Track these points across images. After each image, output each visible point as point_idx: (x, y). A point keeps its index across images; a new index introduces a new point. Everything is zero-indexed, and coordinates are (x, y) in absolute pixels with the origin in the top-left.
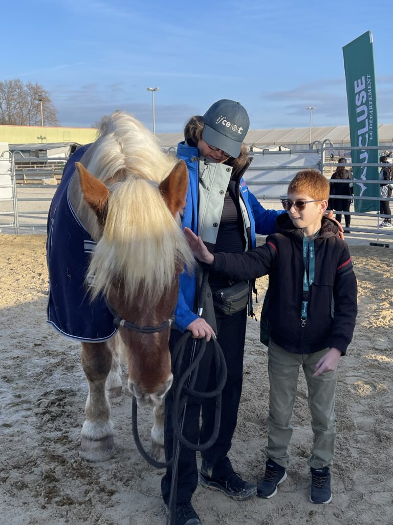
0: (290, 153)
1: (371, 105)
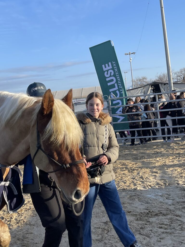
1: (118, 76)
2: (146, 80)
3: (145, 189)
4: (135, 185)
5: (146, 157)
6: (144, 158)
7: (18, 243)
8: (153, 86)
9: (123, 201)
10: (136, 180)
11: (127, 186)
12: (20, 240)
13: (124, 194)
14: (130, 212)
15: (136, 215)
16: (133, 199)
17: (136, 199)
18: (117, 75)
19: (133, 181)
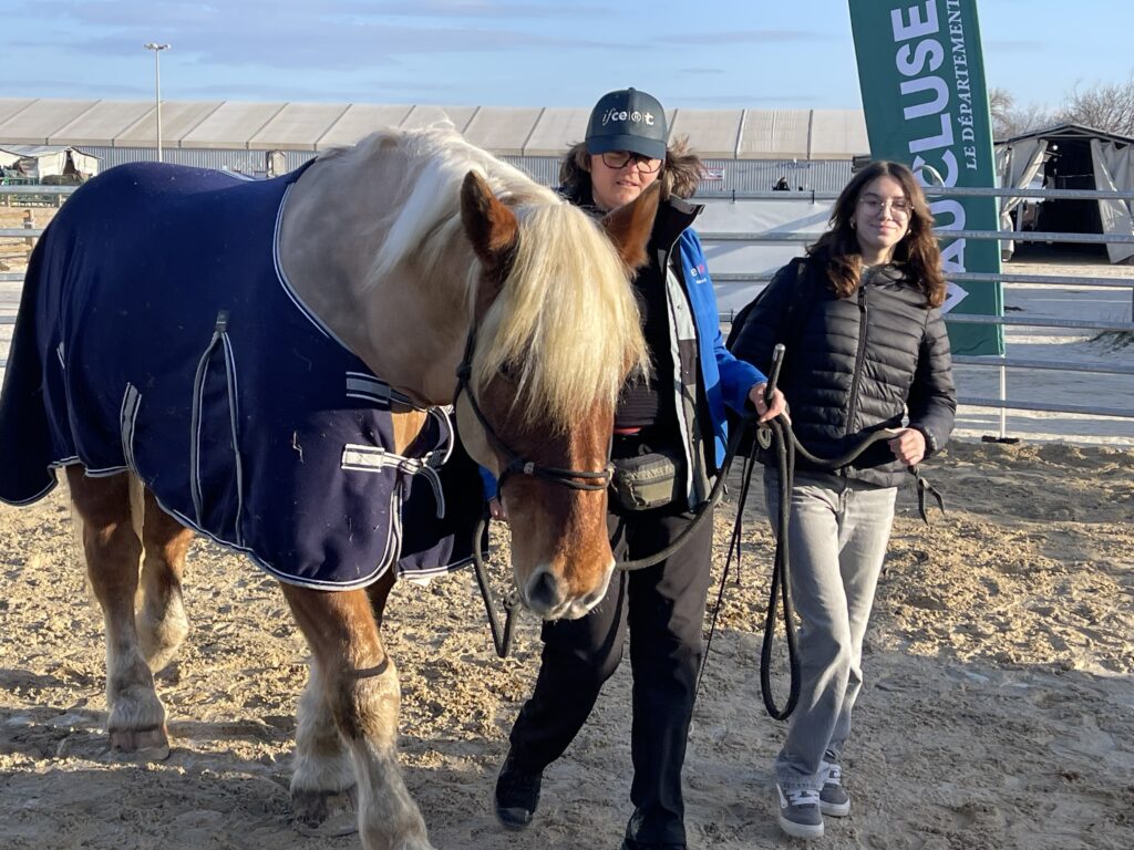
1: (963, 78)
2: (1006, 107)
3: (1113, 674)
4: (1058, 644)
5: (1077, 510)
6: (1067, 512)
7: (552, 842)
8: (1055, 148)
9: (1020, 715)
10: (1056, 618)
11: (1019, 645)
12: (560, 828)
13: (1009, 681)
14: (1076, 776)
15: (1109, 795)
16: (1066, 716)
17: (1086, 718)
18: (958, 73)
19: (1040, 624)
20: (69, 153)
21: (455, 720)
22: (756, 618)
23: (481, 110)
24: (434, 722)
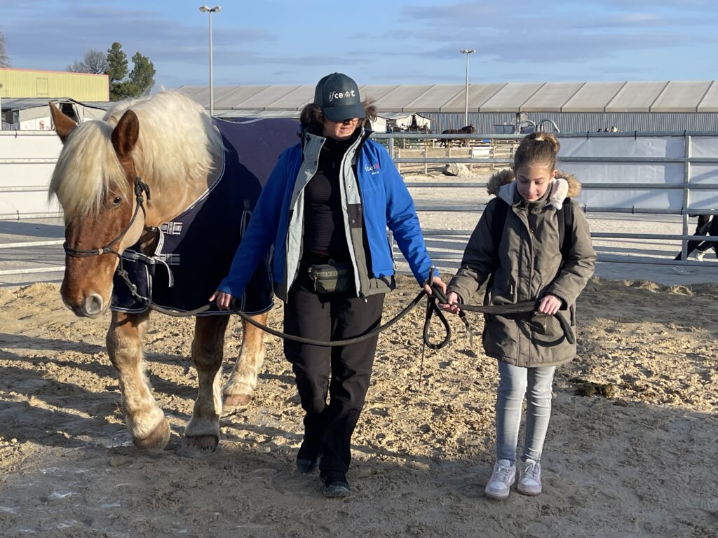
0: (636, 136)
20: (414, 117)
21: (434, 436)
22: (665, 397)
23: (670, 83)
24: (421, 436)
